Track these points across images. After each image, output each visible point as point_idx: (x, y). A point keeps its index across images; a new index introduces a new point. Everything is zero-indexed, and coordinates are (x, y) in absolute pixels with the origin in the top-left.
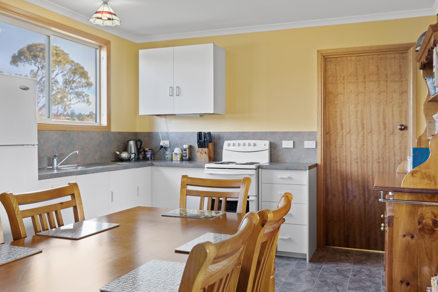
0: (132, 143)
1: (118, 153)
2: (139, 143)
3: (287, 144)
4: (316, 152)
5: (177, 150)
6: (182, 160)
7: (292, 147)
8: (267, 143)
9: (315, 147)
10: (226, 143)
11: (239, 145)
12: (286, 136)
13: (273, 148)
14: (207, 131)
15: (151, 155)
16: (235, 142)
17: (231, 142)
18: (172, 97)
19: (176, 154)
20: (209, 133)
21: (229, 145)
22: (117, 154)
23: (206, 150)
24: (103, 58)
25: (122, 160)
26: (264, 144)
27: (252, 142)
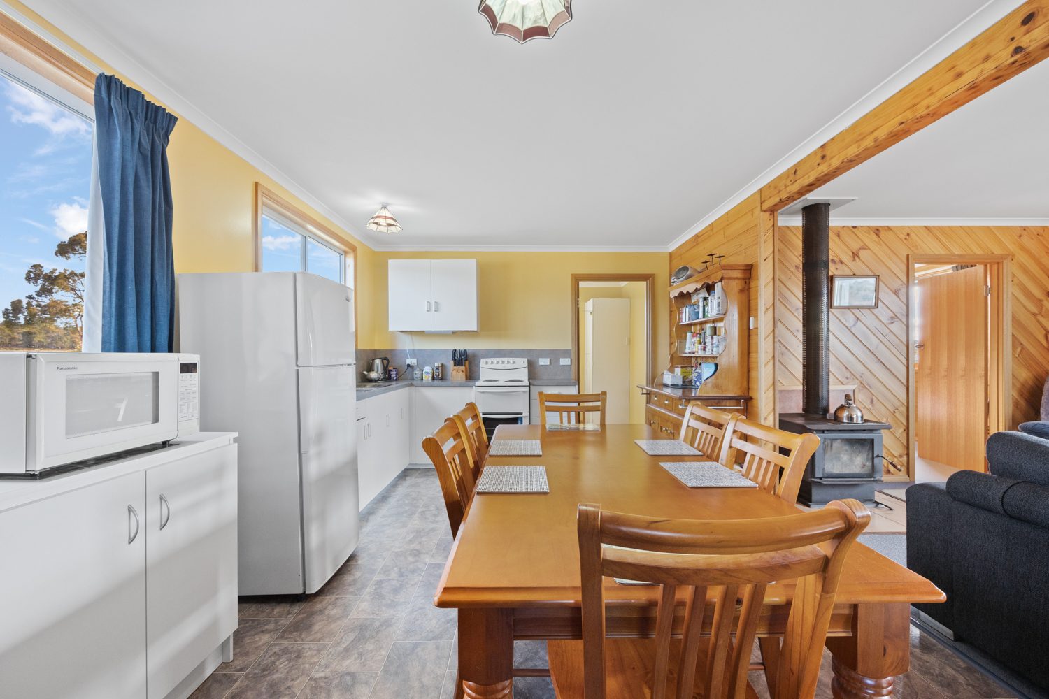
0: (378, 362)
1: (366, 373)
2: (385, 362)
3: (544, 361)
4: (571, 368)
5: (428, 369)
6: (433, 379)
7: (549, 364)
8: (526, 360)
9: (570, 364)
10: (483, 361)
11: (498, 362)
12: (543, 353)
13: (532, 366)
14: (462, 348)
15: (396, 374)
16: (492, 359)
17: (489, 360)
18: (429, 313)
19: (428, 373)
20: (465, 351)
21: (487, 363)
22: (364, 374)
23: (463, 368)
24: (349, 266)
25: (370, 381)
26: (522, 362)
27: (511, 360)
